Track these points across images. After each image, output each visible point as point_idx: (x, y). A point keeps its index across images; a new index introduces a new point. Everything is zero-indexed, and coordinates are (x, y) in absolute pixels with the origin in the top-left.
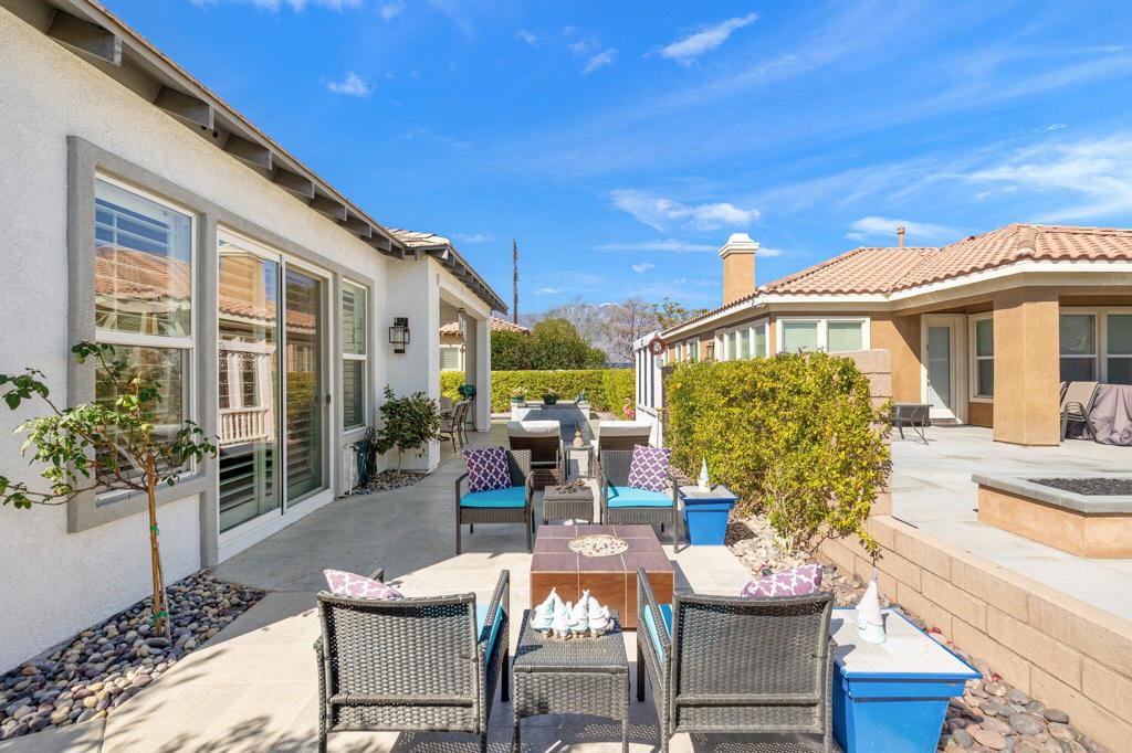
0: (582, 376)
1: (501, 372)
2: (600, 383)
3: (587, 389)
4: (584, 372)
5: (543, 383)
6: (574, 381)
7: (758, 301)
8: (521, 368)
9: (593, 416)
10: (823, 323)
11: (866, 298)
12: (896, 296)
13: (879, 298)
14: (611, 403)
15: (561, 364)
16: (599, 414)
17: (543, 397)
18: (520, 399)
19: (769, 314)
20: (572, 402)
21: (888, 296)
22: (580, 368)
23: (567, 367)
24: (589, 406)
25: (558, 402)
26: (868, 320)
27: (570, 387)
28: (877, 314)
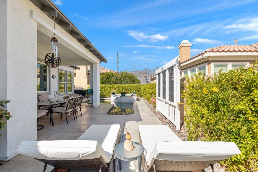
0: (134, 86)
1: (109, 85)
2: (139, 88)
3: (136, 90)
4: (135, 85)
5: (122, 88)
6: (132, 88)
7: (204, 56)
8: (115, 84)
9: (138, 99)
11: (250, 54)
14: (143, 95)
15: (128, 82)
16: (140, 98)
17: (121, 93)
18: (114, 93)
19: (208, 61)
20: (130, 94)
22: (133, 84)
23: (130, 84)
24: (136, 96)
25: (126, 94)
27: (130, 90)
28: (252, 61)
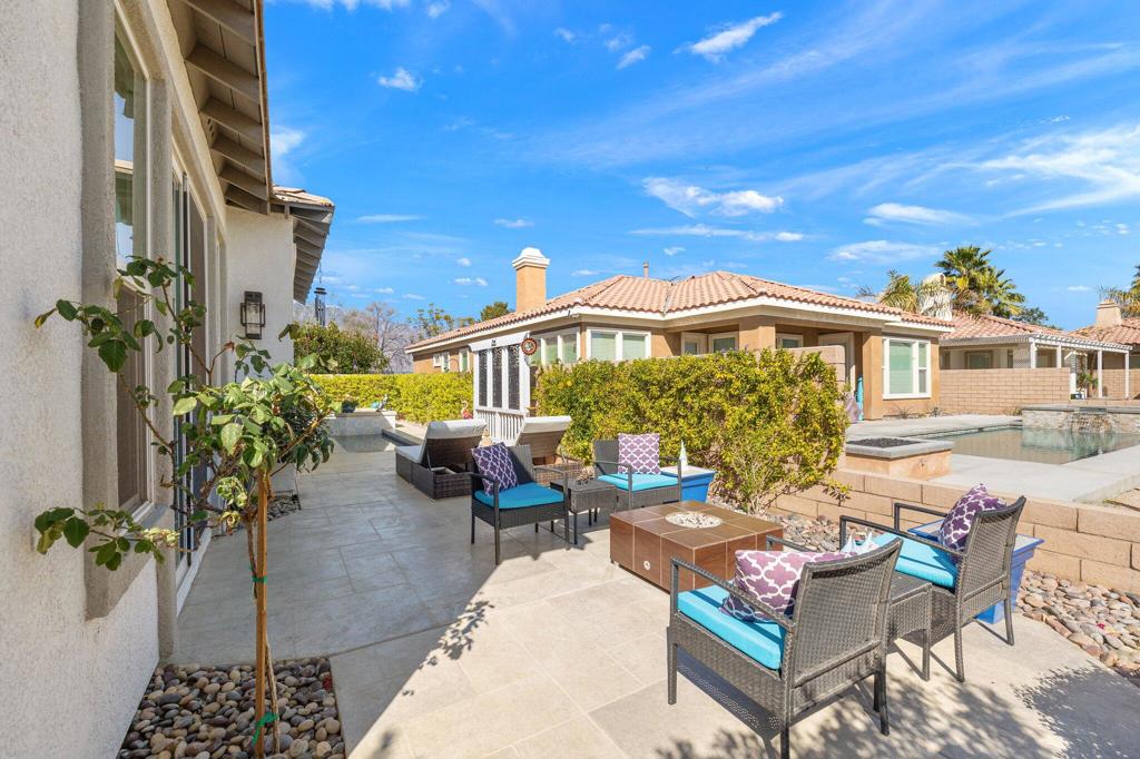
0: (371, 382)
4: (372, 377)
6: (362, 386)
7: (573, 311)
10: (620, 334)
11: (650, 316)
12: (670, 316)
13: (658, 317)
19: (580, 324)
20: (371, 409)
21: (664, 315)
24: (395, 413)
26: (649, 333)
28: (656, 330)
